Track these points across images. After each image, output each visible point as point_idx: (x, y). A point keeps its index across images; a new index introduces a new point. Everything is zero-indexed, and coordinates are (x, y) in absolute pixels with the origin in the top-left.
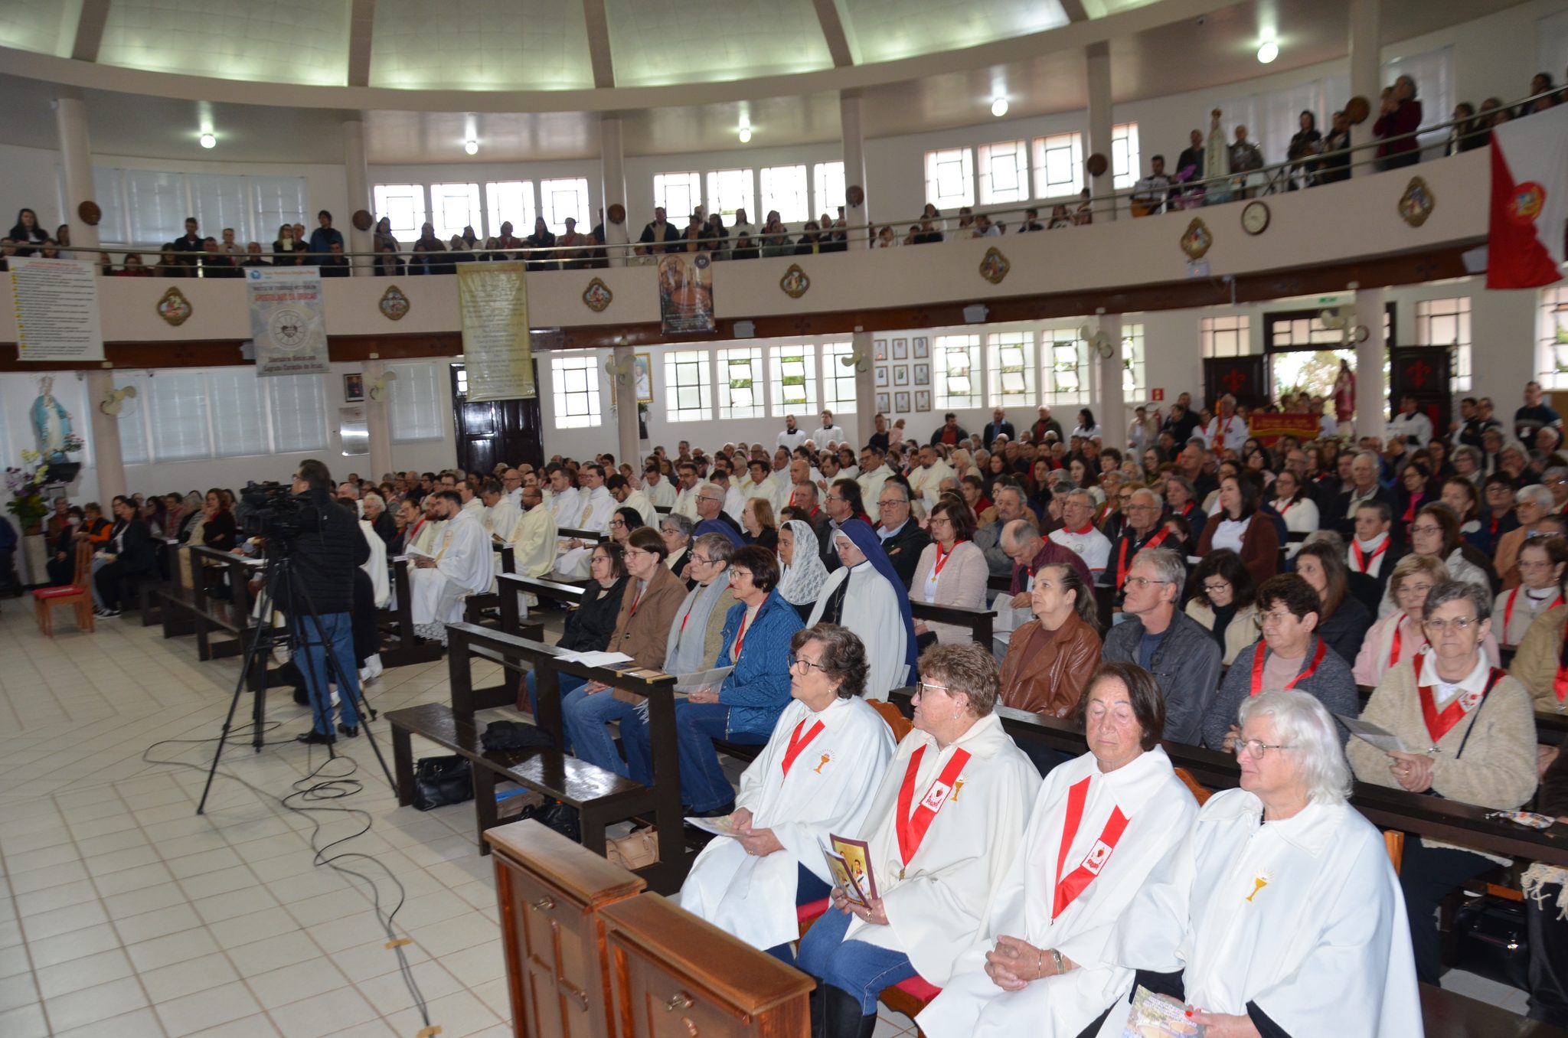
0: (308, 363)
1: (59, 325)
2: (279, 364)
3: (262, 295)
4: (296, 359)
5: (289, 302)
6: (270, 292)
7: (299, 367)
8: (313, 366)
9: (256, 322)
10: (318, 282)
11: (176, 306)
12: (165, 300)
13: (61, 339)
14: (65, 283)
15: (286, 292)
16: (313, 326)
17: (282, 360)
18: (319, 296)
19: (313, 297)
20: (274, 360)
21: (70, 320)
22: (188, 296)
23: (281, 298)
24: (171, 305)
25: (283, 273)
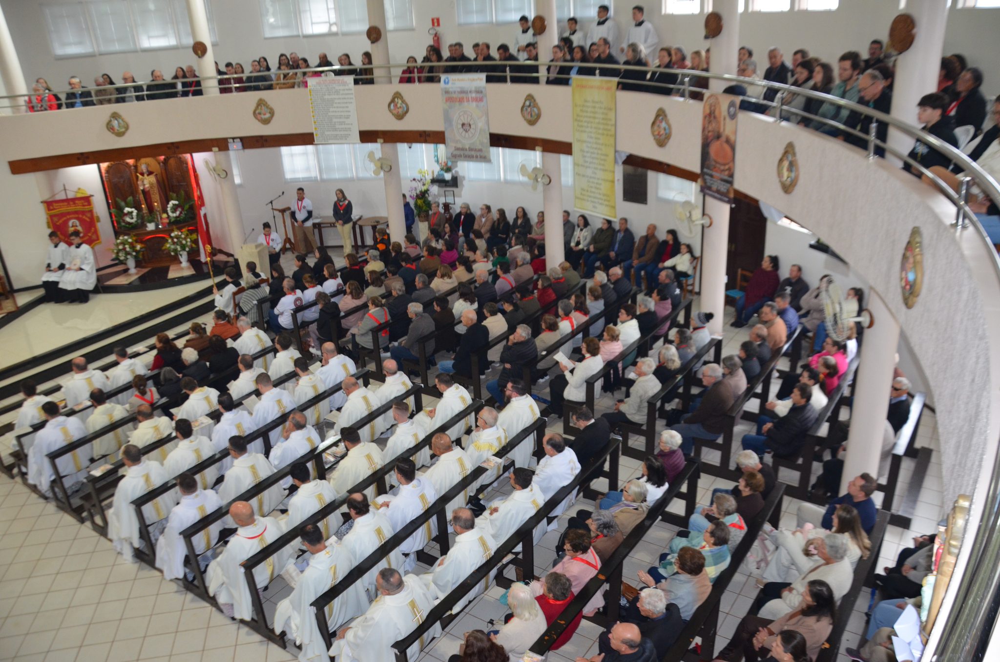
0: (478, 154)
1: (335, 120)
2: (462, 153)
3: (450, 98)
4: (471, 149)
5: (466, 104)
6: (454, 96)
7: (473, 157)
8: (481, 157)
9: (448, 119)
10: (485, 88)
11: (399, 105)
12: (393, 101)
13: (336, 130)
14: (337, 92)
15: (464, 95)
16: (481, 124)
17: (463, 149)
18: (485, 100)
19: (481, 100)
20: (458, 149)
21: (341, 117)
22: (406, 97)
23: (461, 100)
24: (396, 105)
25: (462, 80)
